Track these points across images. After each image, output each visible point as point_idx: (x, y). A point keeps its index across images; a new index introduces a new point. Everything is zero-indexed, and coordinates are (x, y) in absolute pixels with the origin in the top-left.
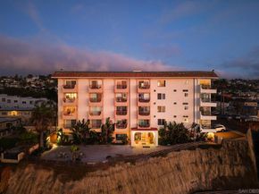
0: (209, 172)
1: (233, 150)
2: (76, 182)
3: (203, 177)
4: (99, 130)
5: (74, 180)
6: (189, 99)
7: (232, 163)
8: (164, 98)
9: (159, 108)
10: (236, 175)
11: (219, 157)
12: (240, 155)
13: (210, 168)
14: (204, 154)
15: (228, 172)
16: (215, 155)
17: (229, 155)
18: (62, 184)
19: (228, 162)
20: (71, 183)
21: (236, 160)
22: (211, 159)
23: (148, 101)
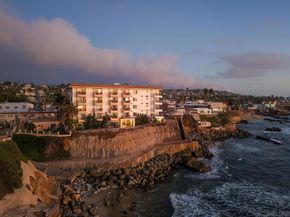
1: (170, 125)
2: (112, 138)
4: (101, 120)
8: (136, 101)
10: (172, 136)
11: (165, 129)
13: (161, 134)
14: (158, 128)
15: (169, 136)
17: (169, 128)
18: (105, 141)
19: (169, 131)
20: (110, 139)
21: (172, 129)
22: (161, 130)
23: (129, 102)
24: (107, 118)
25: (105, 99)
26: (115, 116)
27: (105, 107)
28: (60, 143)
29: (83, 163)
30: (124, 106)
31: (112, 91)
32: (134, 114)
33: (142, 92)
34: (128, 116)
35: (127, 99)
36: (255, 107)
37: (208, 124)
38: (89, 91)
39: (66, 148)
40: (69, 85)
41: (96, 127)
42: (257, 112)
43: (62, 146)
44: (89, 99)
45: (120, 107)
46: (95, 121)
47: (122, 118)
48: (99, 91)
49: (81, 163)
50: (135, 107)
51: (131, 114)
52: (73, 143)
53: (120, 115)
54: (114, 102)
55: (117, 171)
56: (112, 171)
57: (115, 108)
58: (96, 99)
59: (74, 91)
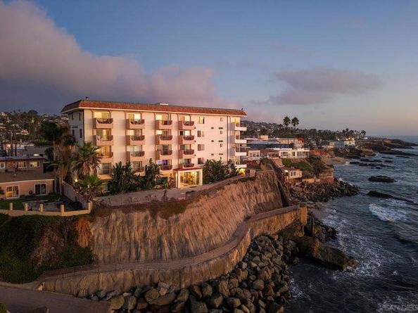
0: (250, 202)
1: (264, 180)
2: (180, 214)
3: (247, 206)
4: (142, 174)
5: (177, 213)
6: (224, 137)
7: (264, 191)
8: (203, 136)
9: (199, 146)
10: (268, 200)
11: (255, 187)
12: (270, 184)
13: (250, 198)
14: (244, 187)
15: (263, 199)
16: (252, 185)
17: (262, 184)
18: (165, 220)
19: (262, 191)
20: (174, 217)
21: (267, 188)
22: (249, 190)
23: (191, 138)
24: (151, 170)
25: (148, 133)
26: (166, 166)
27: (149, 149)
28: (68, 230)
29: (125, 276)
30: (182, 147)
31: (159, 117)
32: (200, 161)
33: (213, 120)
34: (188, 164)
35: (187, 133)
36: (332, 145)
37: (299, 174)
38: (118, 116)
39: (83, 242)
40: (77, 103)
41: (132, 189)
42: (337, 152)
43: (72, 236)
44: (118, 133)
45: (175, 148)
46: (130, 176)
47: (179, 168)
48: (137, 117)
49: (120, 275)
50: (200, 148)
51: (194, 161)
52: (97, 229)
53: (175, 163)
54: (164, 138)
55: (201, 287)
56: (190, 289)
57: (166, 151)
58: (131, 133)
59: (88, 116)
